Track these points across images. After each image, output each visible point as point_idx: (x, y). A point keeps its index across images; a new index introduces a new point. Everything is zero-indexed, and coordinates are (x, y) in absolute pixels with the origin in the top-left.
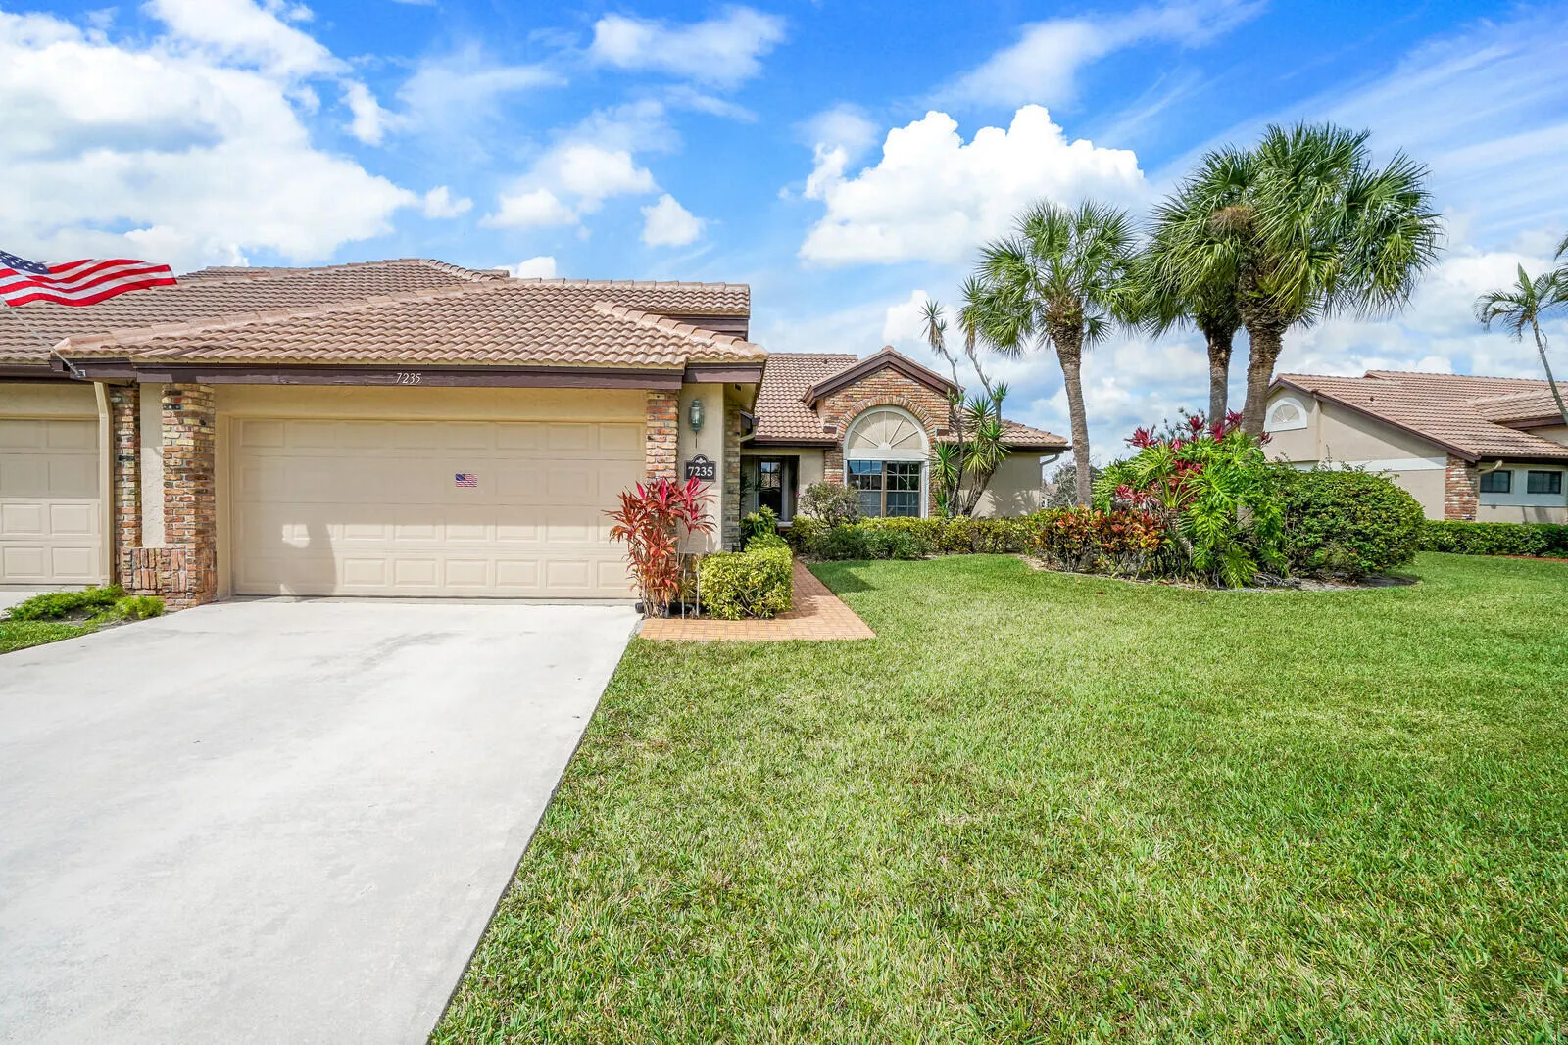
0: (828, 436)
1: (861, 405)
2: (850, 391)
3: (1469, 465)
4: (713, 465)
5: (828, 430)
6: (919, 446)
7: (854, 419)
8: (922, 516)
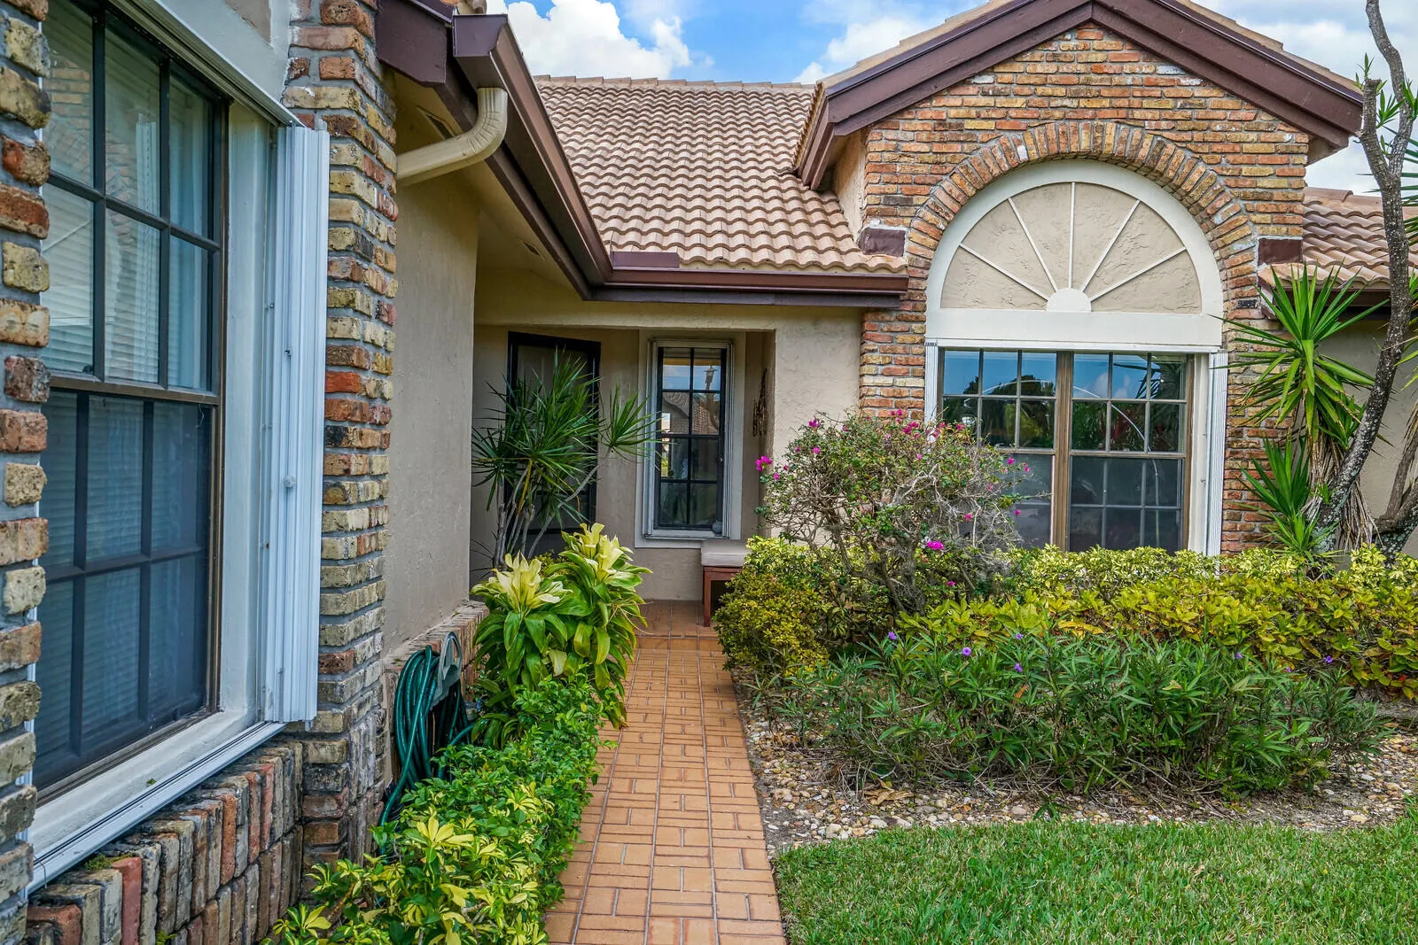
0: (875, 261)
1: (991, 155)
2: (951, 106)
5: (877, 242)
6: (1187, 300)
7: (966, 203)
8: (1196, 544)
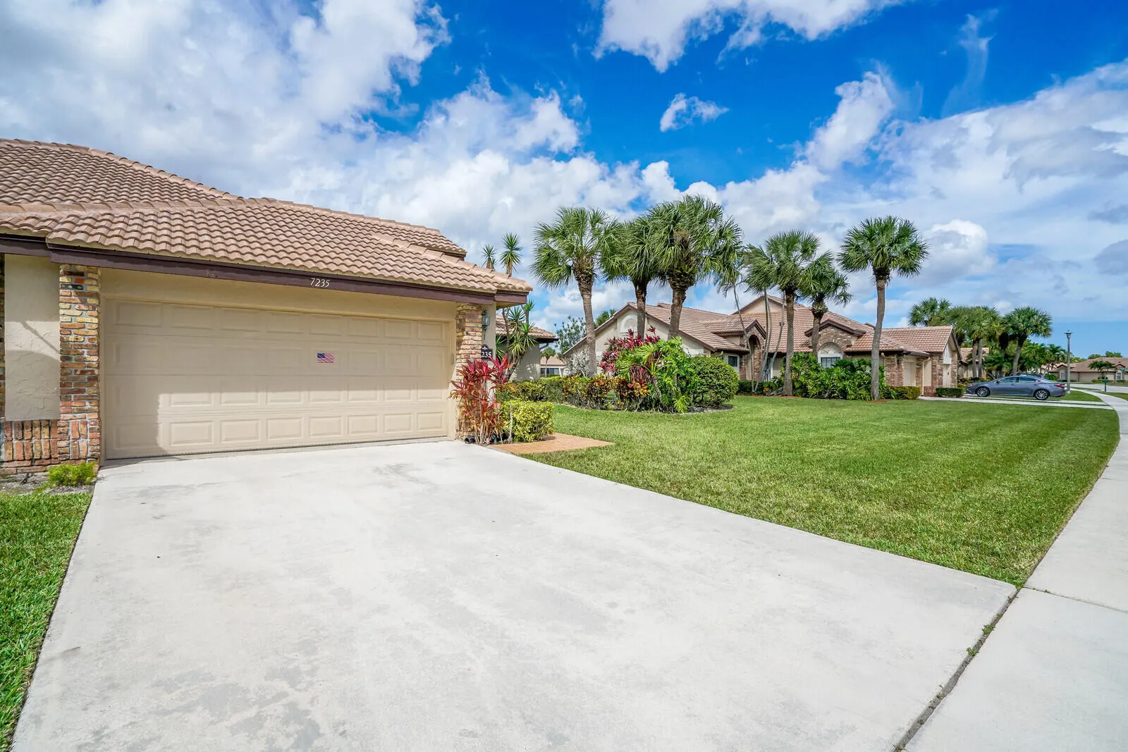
3: (712, 352)
4: (491, 350)
